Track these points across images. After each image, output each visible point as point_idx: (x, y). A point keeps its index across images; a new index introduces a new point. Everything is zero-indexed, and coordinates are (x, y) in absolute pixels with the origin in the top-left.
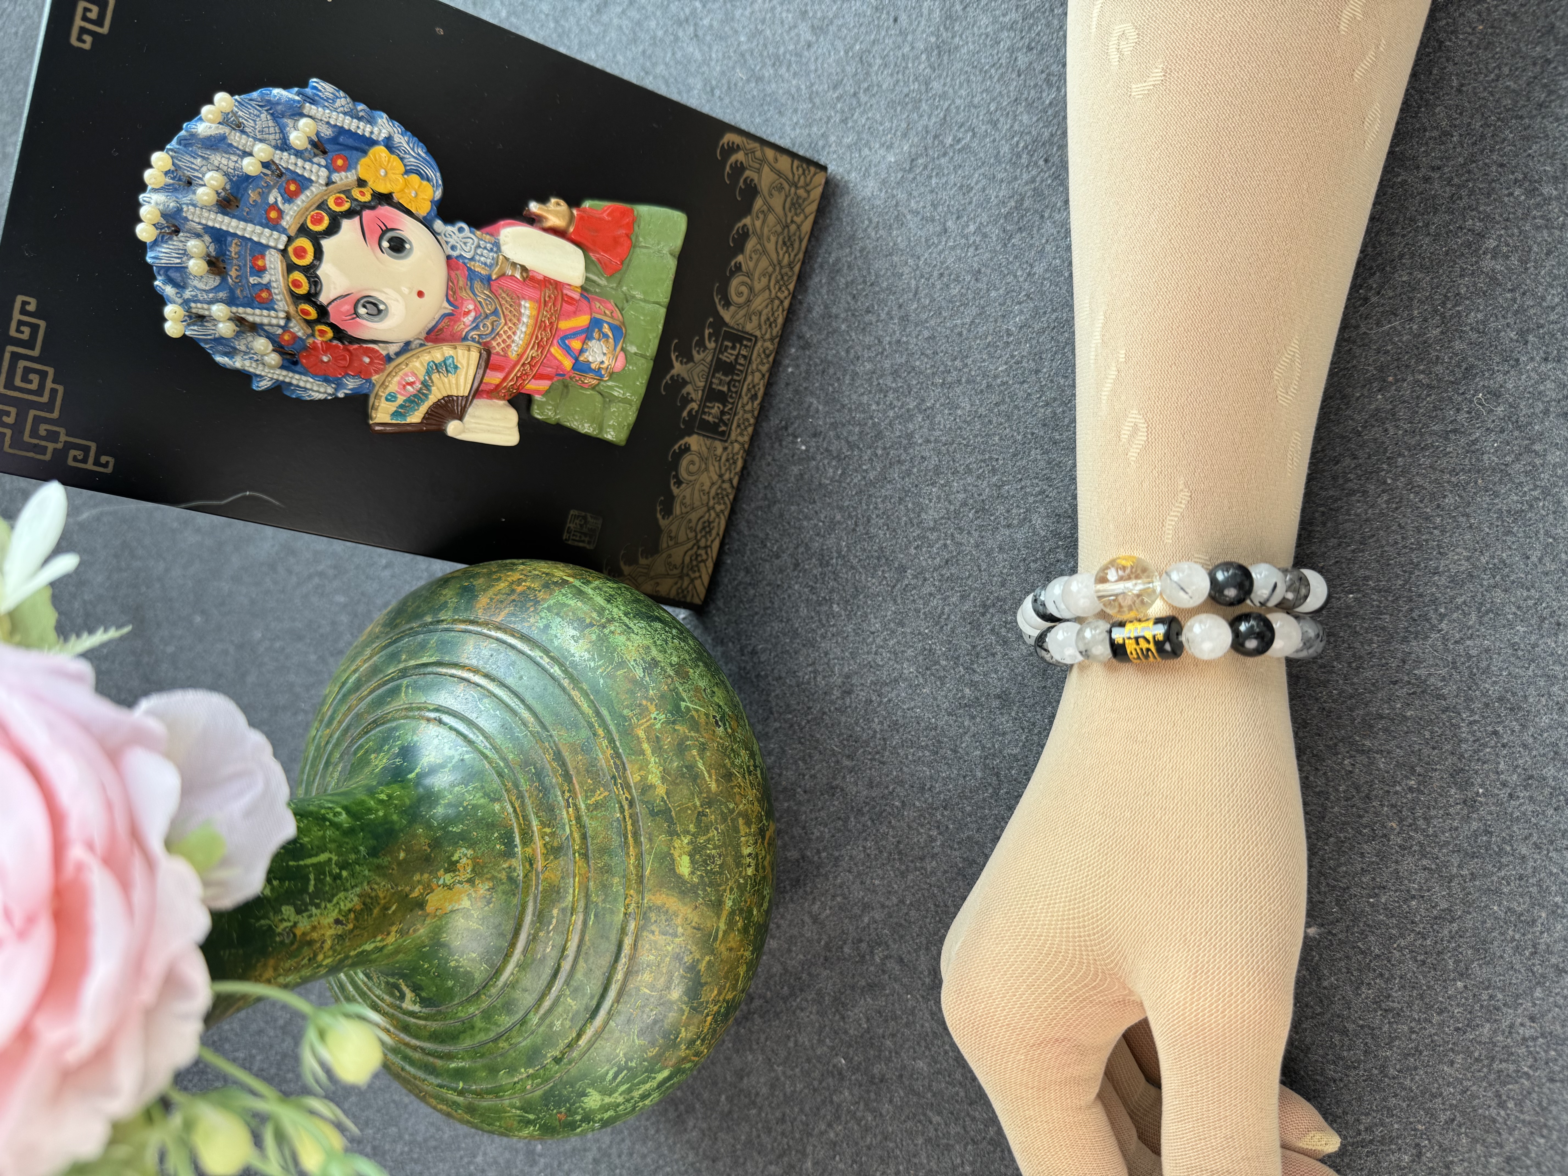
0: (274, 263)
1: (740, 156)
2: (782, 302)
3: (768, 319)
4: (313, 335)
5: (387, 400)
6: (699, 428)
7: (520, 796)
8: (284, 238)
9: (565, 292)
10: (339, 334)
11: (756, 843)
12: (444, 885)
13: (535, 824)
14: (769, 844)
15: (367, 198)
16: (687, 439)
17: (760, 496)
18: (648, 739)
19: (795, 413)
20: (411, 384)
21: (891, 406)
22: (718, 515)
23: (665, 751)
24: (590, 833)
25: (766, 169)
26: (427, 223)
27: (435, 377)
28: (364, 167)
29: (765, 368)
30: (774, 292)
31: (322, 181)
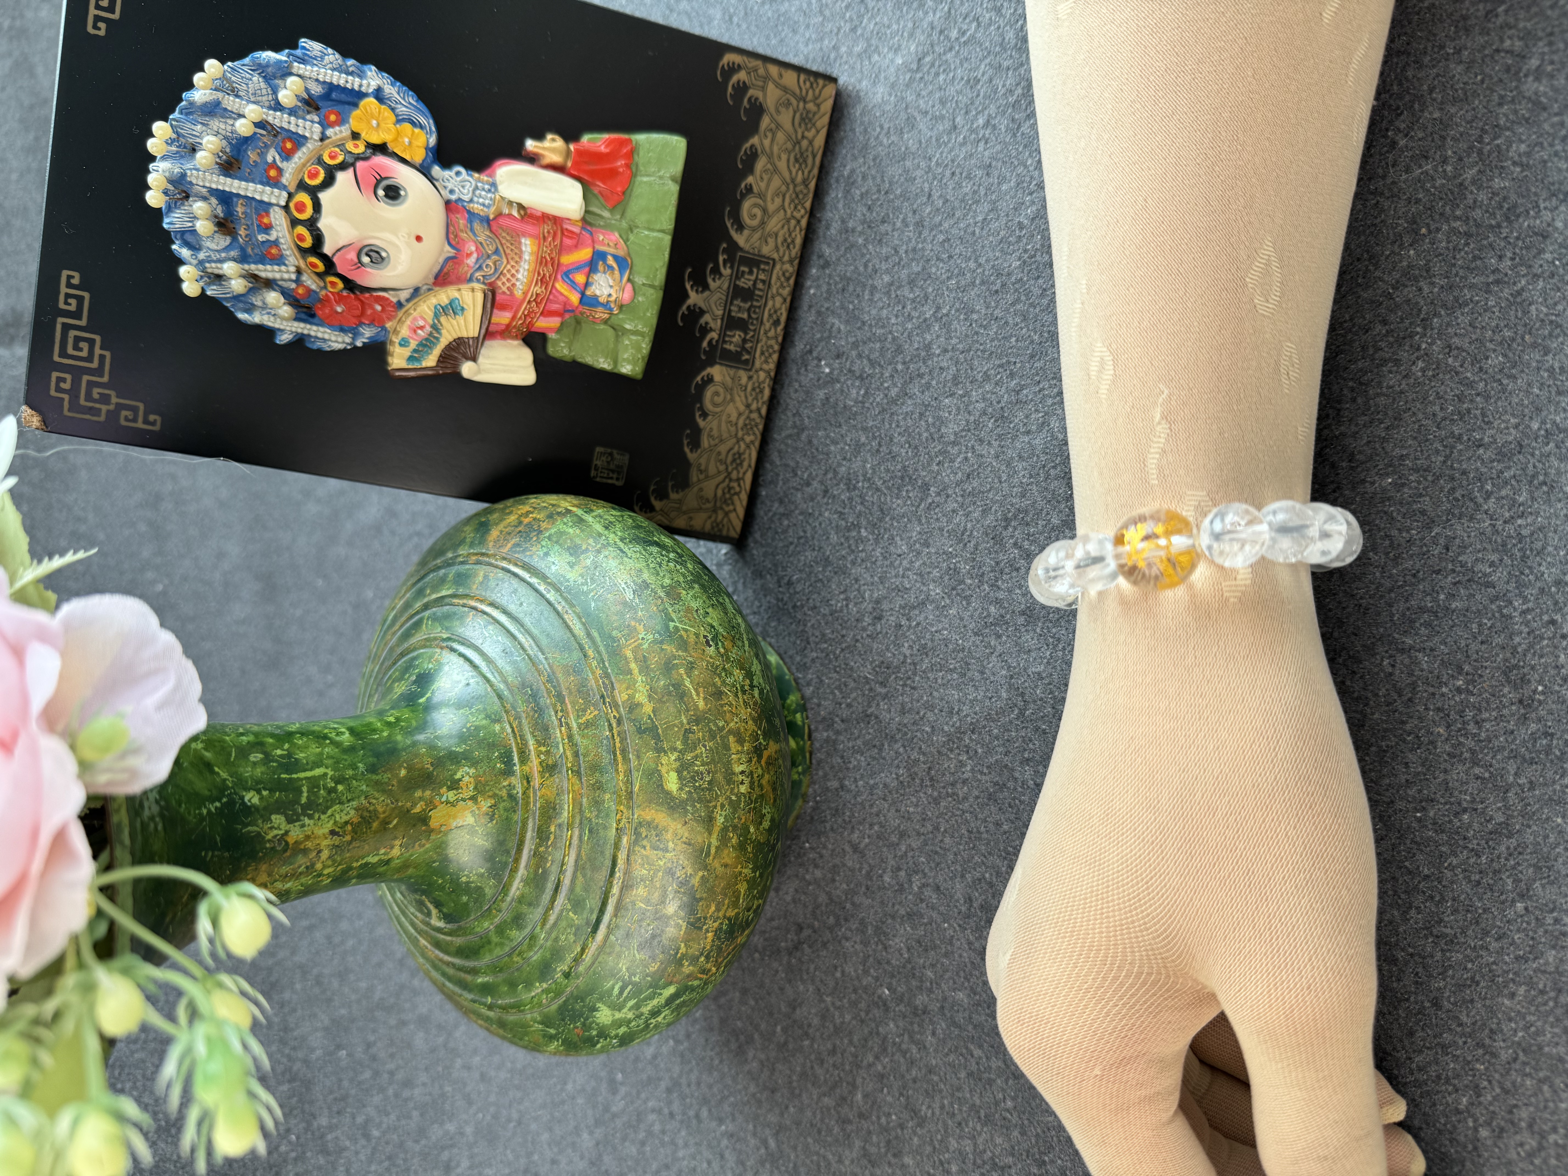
0: (278, 218)
1: (742, 76)
2: (799, 222)
3: (785, 240)
4: (325, 287)
5: (401, 345)
6: (721, 358)
7: (518, 717)
8: (285, 194)
9: (565, 226)
10: (350, 285)
11: (750, 761)
12: (448, 802)
13: (531, 743)
14: (768, 764)
15: (361, 149)
16: (709, 370)
17: (790, 424)
18: (635, 658)
19: (818, 336)
20: (422, 328)
21: (910, 317)
22: (748, 447)
23: (652, 670)
24: (582, 751)
25: (771, 86)
26: (424, 170)
27: (443, 319)
28: (356, 119)
29: (786, 292)
30: (789, 212)
31: (316, 137)
